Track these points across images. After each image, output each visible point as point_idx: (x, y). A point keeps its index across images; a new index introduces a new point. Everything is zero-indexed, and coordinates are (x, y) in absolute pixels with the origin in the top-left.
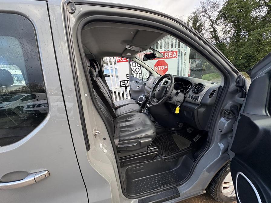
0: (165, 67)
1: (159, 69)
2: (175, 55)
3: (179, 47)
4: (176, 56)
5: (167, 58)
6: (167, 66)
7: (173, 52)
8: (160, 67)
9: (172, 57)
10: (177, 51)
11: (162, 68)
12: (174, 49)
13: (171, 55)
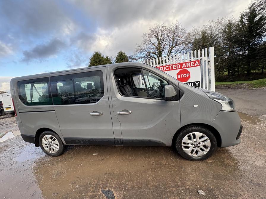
0: (187, 75)
1: (182, 77)
2: (197, 63)
3: (201, 56)
4: (198, 65)
5: (189, 67)
6: (189, 74)
7: (195, 62)
8: (183, 76)
9: (194, 66)
10: (199, 60)
11: (185, 76)
12: (196, 59)
13: (193, 64)
